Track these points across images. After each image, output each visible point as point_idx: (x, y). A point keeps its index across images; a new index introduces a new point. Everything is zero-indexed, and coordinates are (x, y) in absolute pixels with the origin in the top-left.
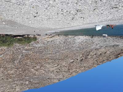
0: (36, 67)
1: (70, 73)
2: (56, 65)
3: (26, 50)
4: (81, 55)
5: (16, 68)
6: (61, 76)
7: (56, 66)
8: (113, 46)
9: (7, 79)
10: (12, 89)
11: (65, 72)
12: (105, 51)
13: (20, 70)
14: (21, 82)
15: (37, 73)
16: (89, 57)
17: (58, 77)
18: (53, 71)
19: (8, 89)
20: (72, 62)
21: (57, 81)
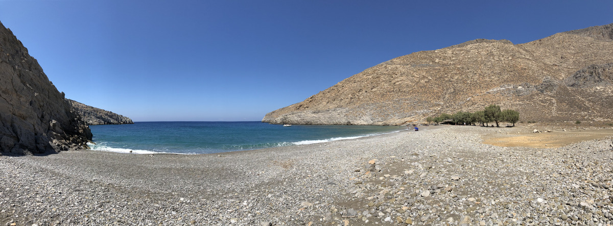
0: (426, 82)
1: (376, 72)
2: (397, 83)
3: (439, 105)
4: (361, 98)
5: (451, 81)
6: (390, 67)
7: (398, 81)
8: (319, 112)
9: (463, 68)
10: (456, 53)
11: (385, 74)
12: (328, 105)
13: (446, 79)
14: (445, 62)
15: (424, 74)
16: (350, 96)
17: (394, 66)
18: (401, 75)
19: (462, 54)
20: (374, 87)
21: (394, 60)
